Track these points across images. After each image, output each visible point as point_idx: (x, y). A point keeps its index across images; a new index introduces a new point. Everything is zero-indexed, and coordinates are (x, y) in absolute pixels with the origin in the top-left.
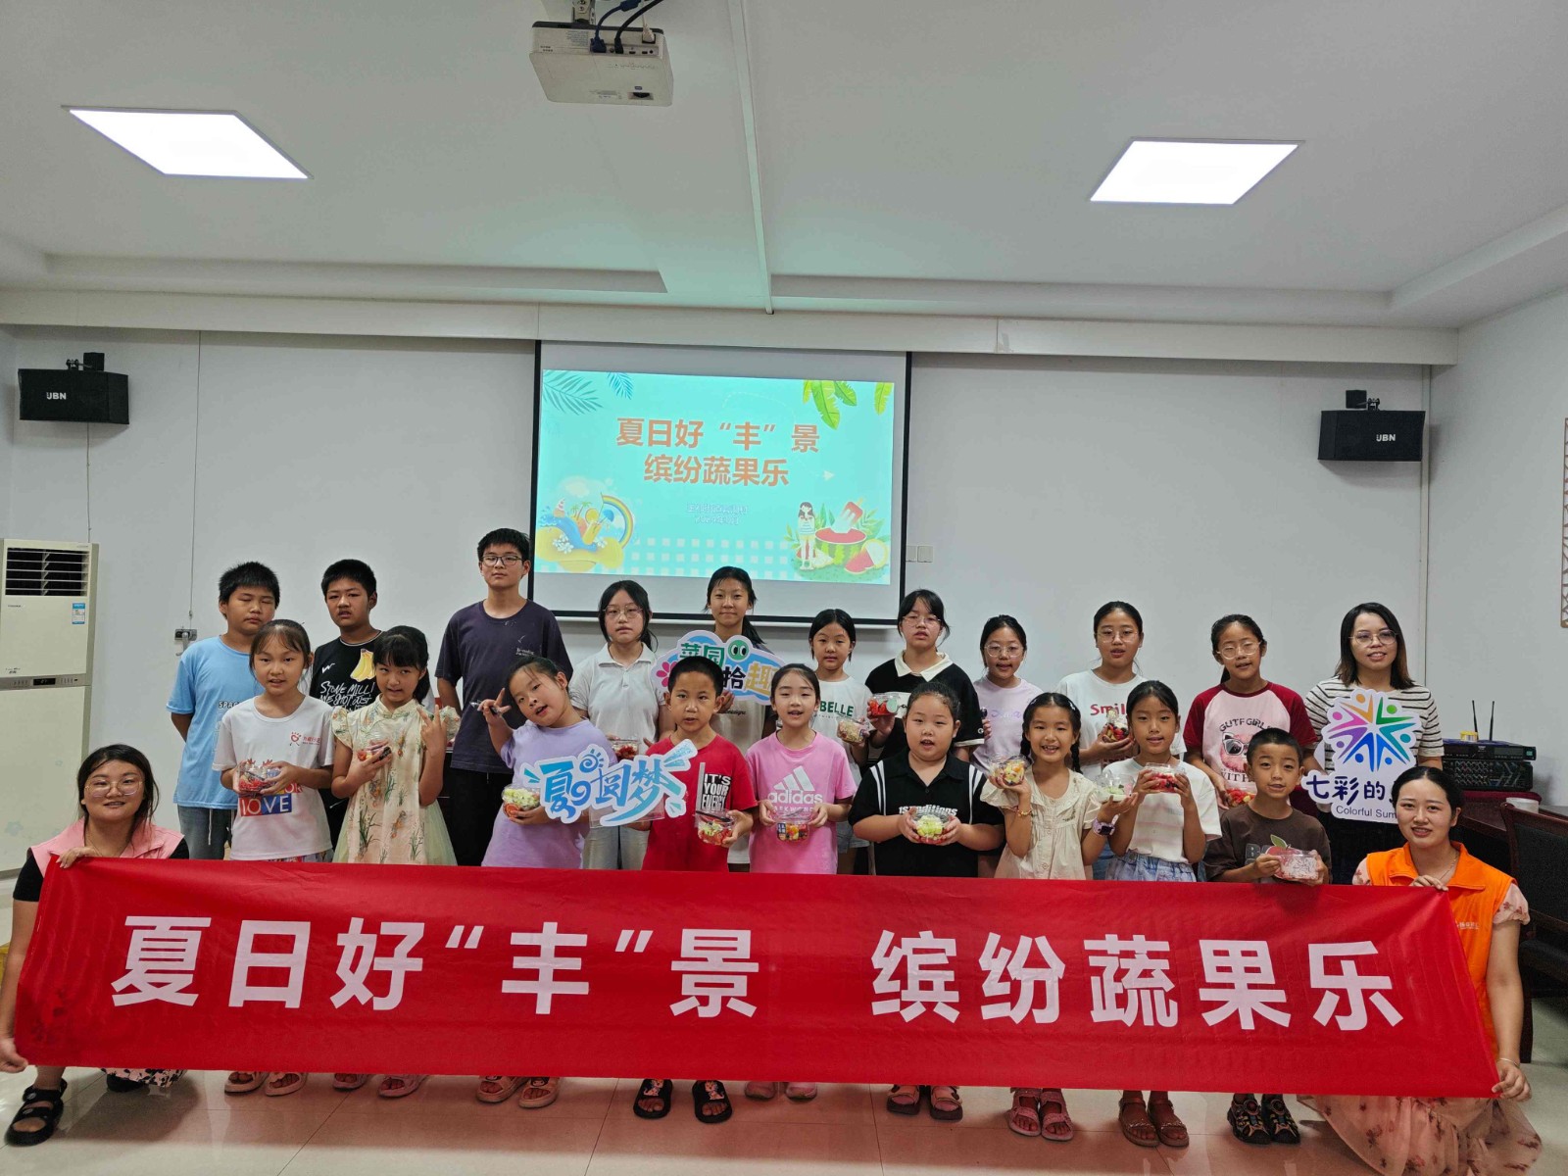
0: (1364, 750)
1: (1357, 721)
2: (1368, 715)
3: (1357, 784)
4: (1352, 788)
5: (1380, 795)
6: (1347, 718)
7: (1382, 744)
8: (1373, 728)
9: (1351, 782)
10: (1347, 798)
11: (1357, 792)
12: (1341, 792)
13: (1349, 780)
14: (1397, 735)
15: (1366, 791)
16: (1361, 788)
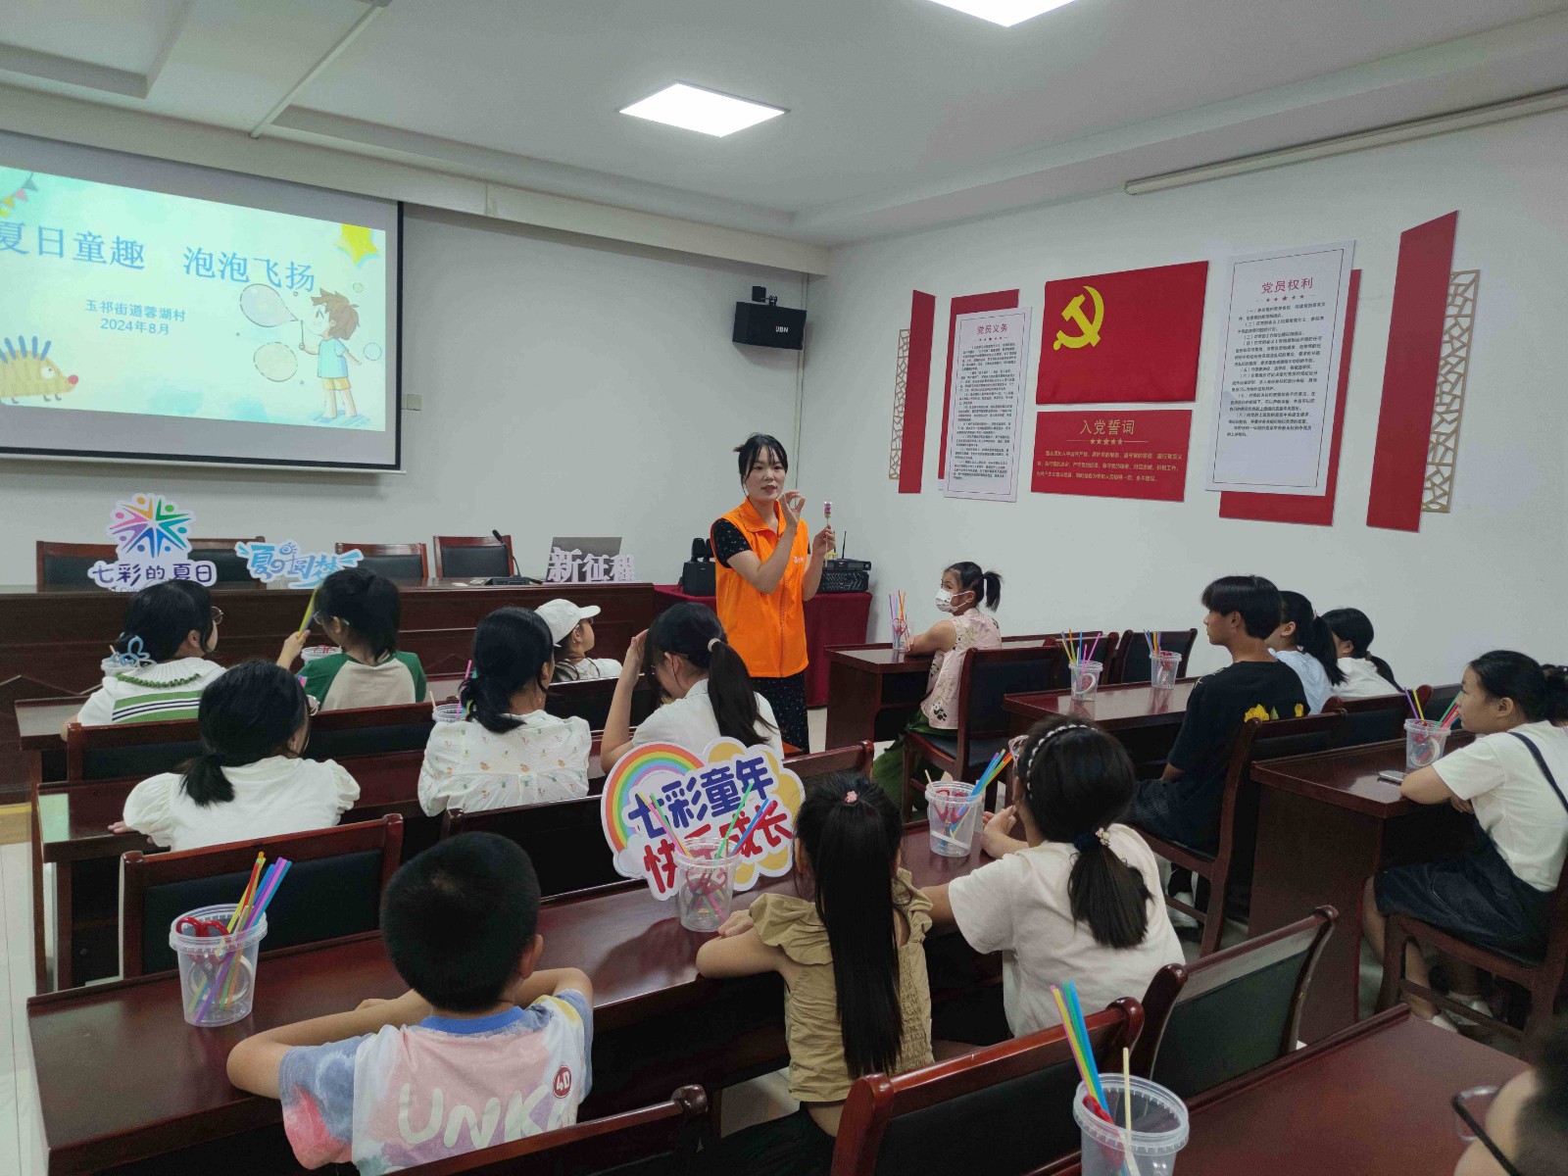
0: (146, 542)
1: (139, 518)
2: (149, 514)
3: (139, 569)
4: (135, 572)
5: (161, 575)
6: (128, 517)
7: (161, 536)
8: (153, 524)
9: (135, 568)
10: (130, 581)
11: (139, 576)
12: (125, 576)
13: (131, 566)
14: (174, 528)
15: (148, 574)
16: (143, 573)
